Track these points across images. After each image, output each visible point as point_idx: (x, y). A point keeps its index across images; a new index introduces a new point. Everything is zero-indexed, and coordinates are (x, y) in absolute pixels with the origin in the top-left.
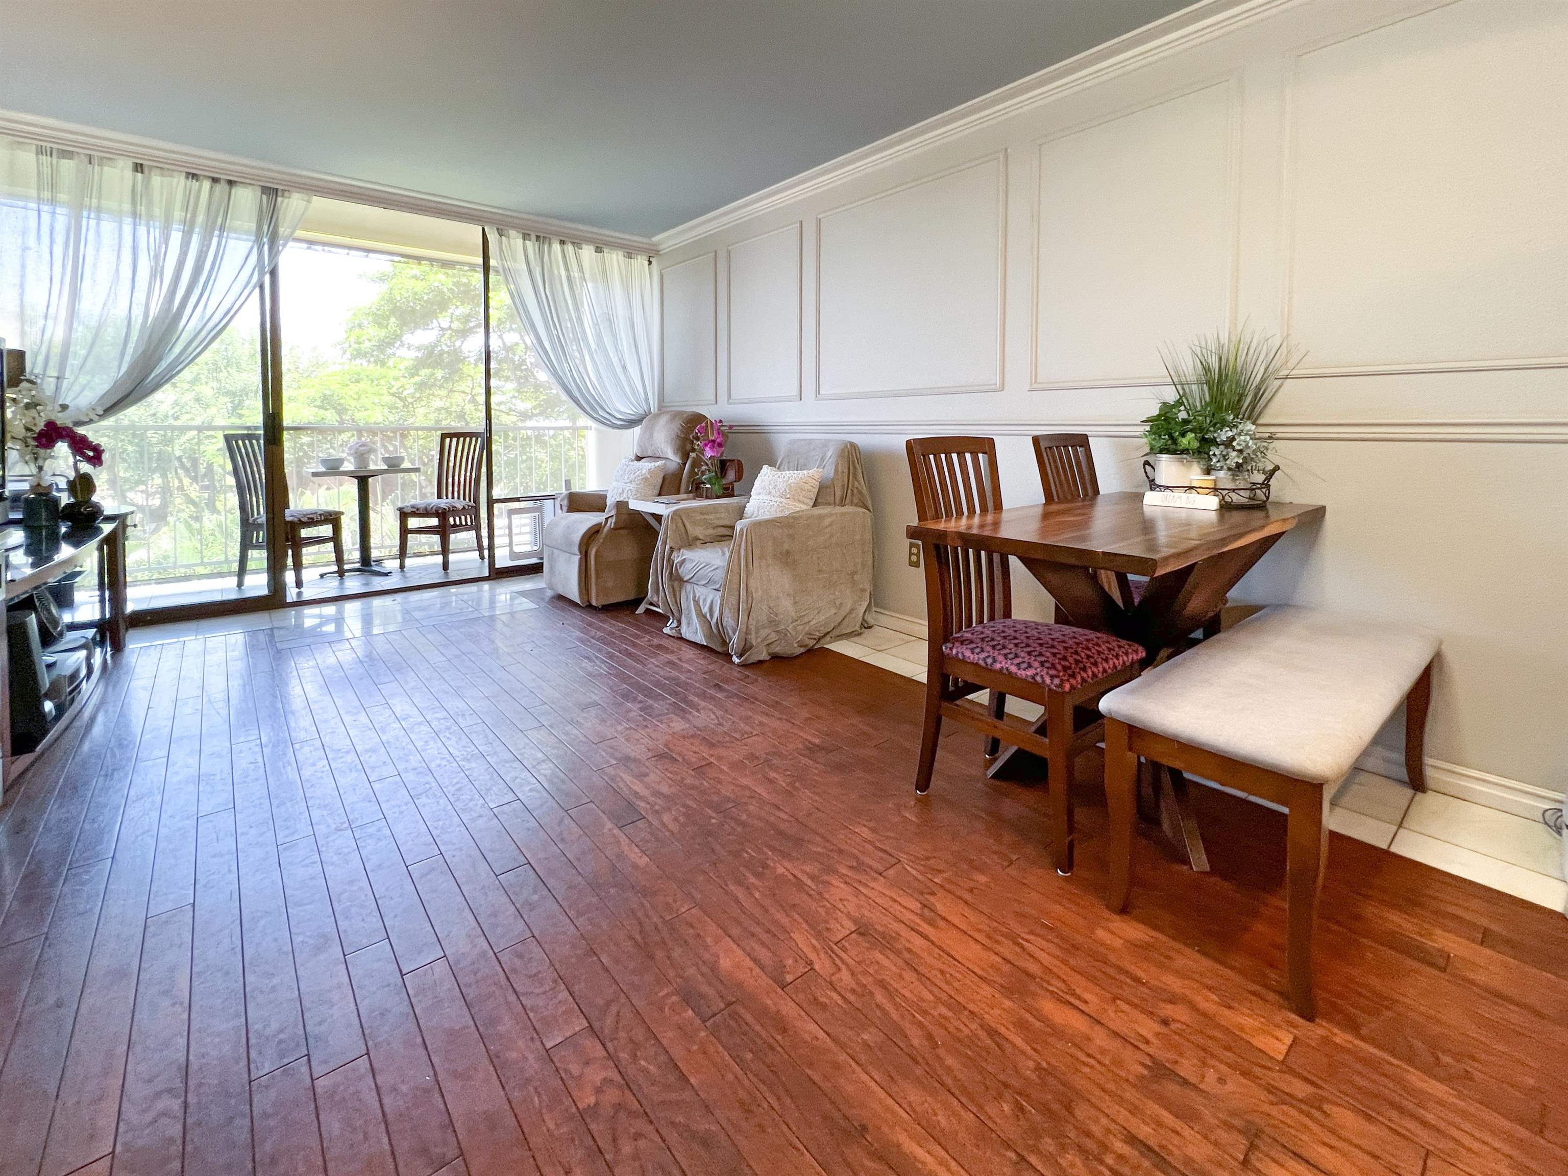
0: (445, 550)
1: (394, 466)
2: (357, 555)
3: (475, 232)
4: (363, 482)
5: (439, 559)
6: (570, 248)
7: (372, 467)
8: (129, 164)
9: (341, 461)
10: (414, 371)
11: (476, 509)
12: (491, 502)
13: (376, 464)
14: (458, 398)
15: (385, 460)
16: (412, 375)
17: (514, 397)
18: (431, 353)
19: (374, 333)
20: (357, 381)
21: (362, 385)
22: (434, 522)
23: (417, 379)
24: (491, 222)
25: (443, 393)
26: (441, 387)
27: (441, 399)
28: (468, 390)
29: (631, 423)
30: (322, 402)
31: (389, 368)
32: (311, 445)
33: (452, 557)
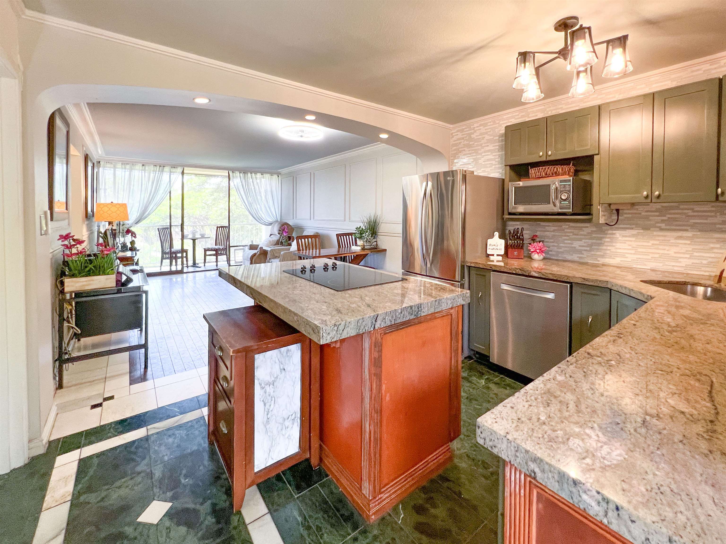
0: (217, 261)
1: (203, 236)
2: (192, 262)
3: (226, 173)
4: (194, 240)
5: (215, 263)
6: (253, 174)
7: (196, 237)
8: (141, 165)
11: (226, 249)
12: (229, 247)
13: (198, 236)
15: (200, 235)
22: (214, 252)
24: (230, 170)
29: (271, 224)
33: (218, 263)
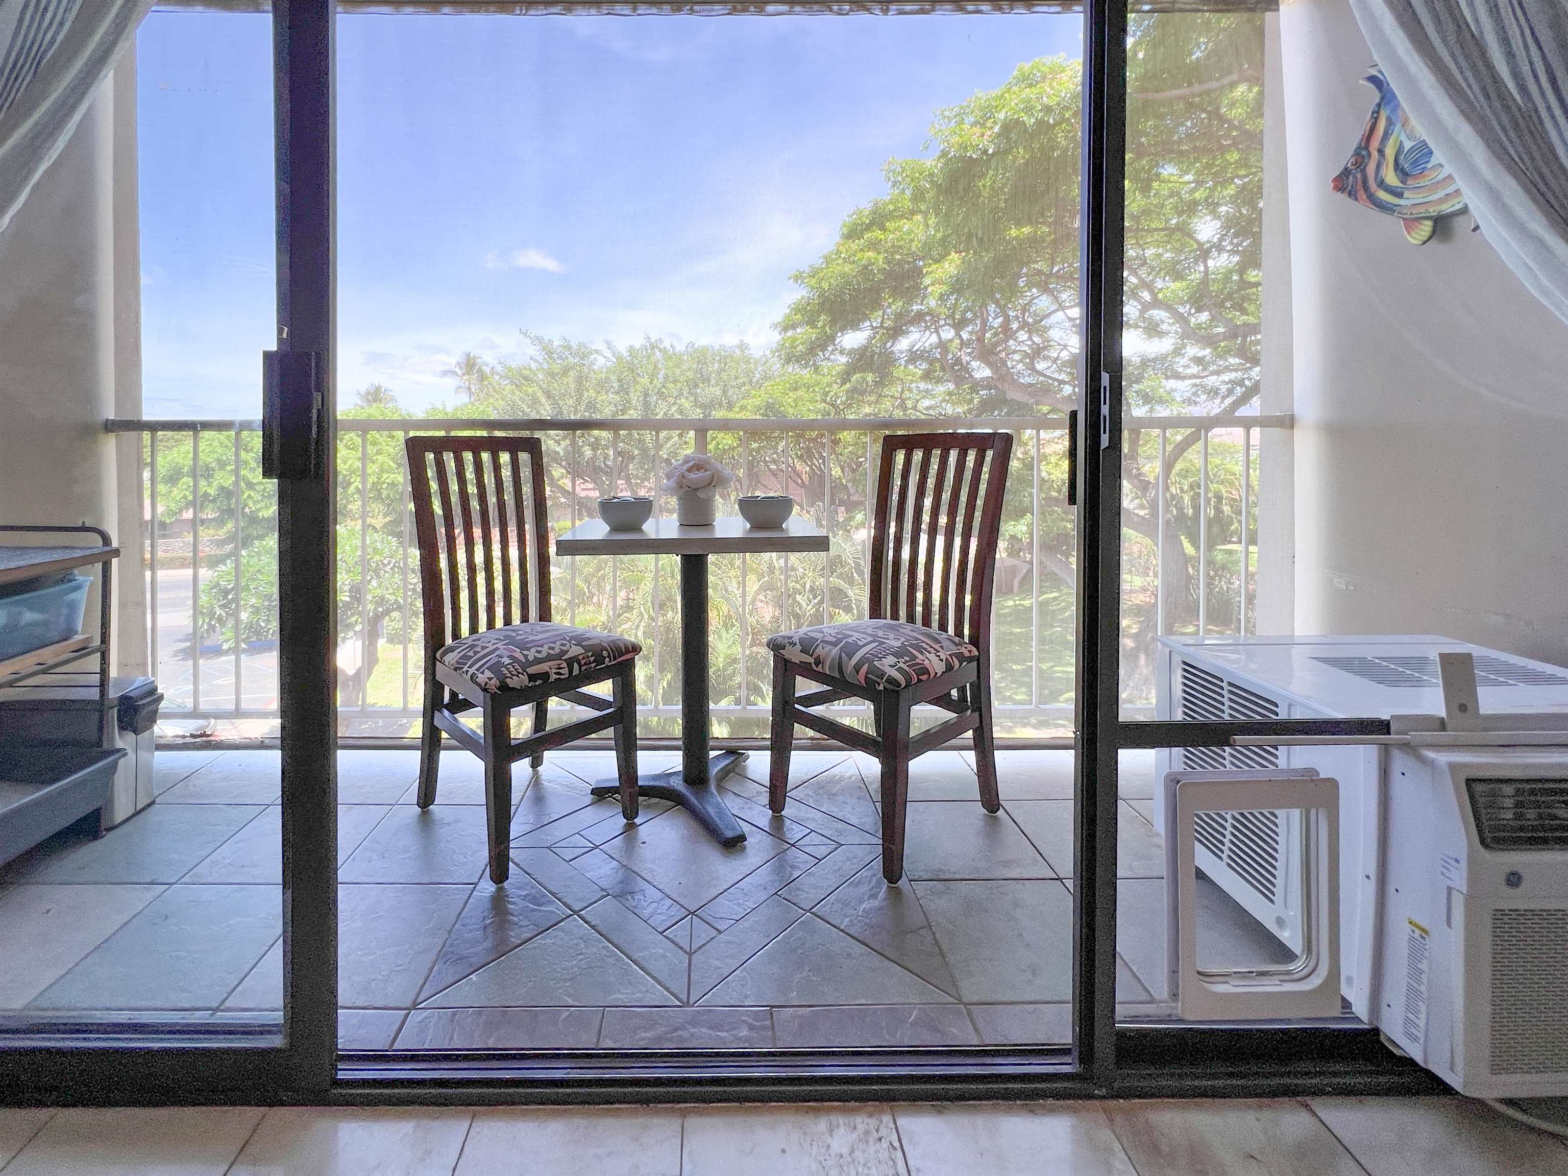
9: (643, 508)
10: (845, 377)
14: (887, 404)
16: (844, 383)
17: (944, 400)
18: (861, 356)
19: (805, 334)
20: (796, 389)
21: (800, 393)
23: (848, 385)
25: (873, 398)
26: (872, 391)
27: (870, 405)
28: (897, 395)
30: (766, 410)
31: (824, 375)
32: (758, 450)
